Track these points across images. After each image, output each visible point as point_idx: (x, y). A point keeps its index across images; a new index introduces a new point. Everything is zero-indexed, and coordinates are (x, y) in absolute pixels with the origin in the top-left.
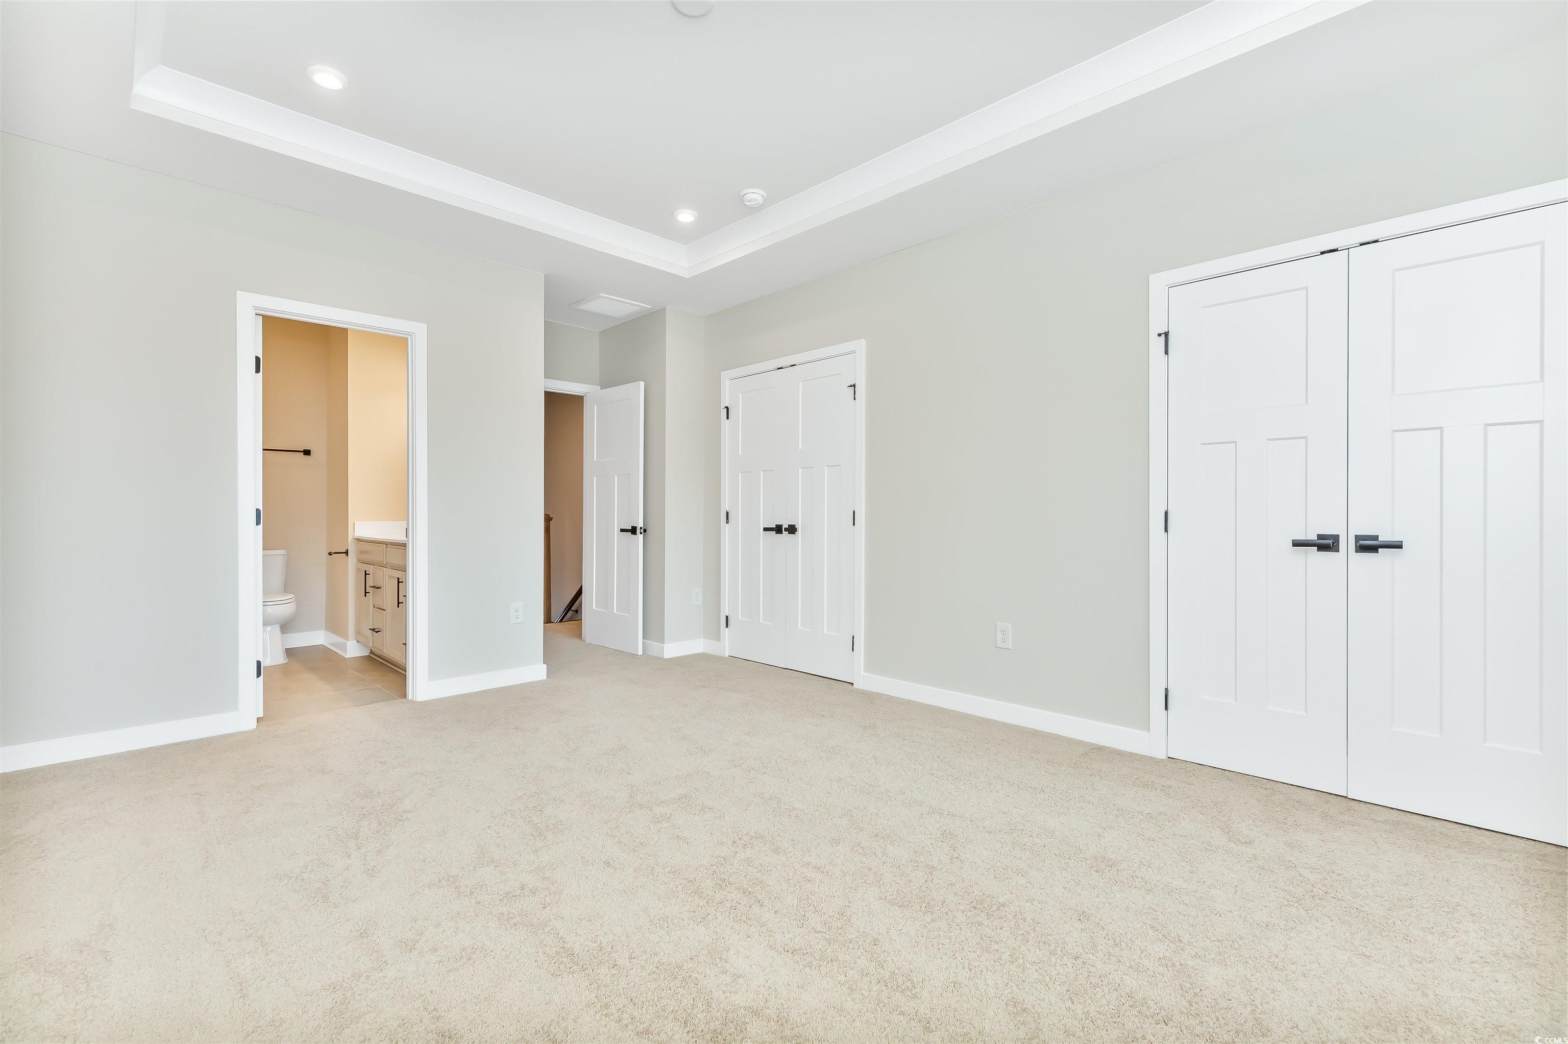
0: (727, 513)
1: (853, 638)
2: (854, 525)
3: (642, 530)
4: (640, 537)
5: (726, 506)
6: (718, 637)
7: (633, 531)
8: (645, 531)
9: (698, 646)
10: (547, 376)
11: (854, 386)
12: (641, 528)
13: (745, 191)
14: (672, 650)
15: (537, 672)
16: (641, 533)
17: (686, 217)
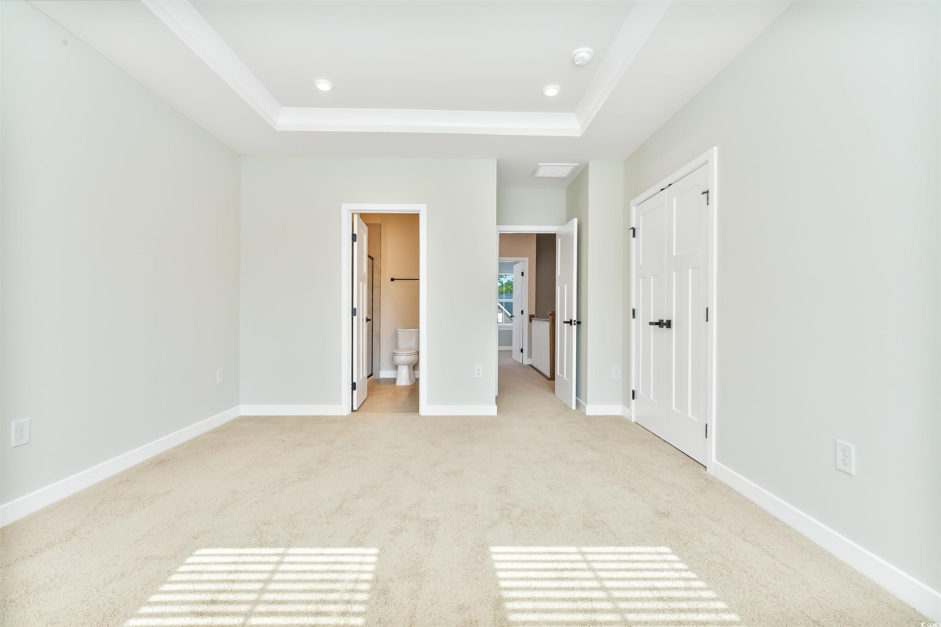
0: (634, 310)
1: (706, 426)
2: (707, 321)
3: (576, 323)
4: (574, 327)
5: (634, 306)
6: (628, 405)
7: (570, 322)
8: (579, 323)
9: (617, 410)
10: (498, 223)
11: (707, 192)
12: (575, 321)
13: (575, 52)
14: (591, 410)
15: (491, 410)
16: (575, 324)
17: (551, 91)
